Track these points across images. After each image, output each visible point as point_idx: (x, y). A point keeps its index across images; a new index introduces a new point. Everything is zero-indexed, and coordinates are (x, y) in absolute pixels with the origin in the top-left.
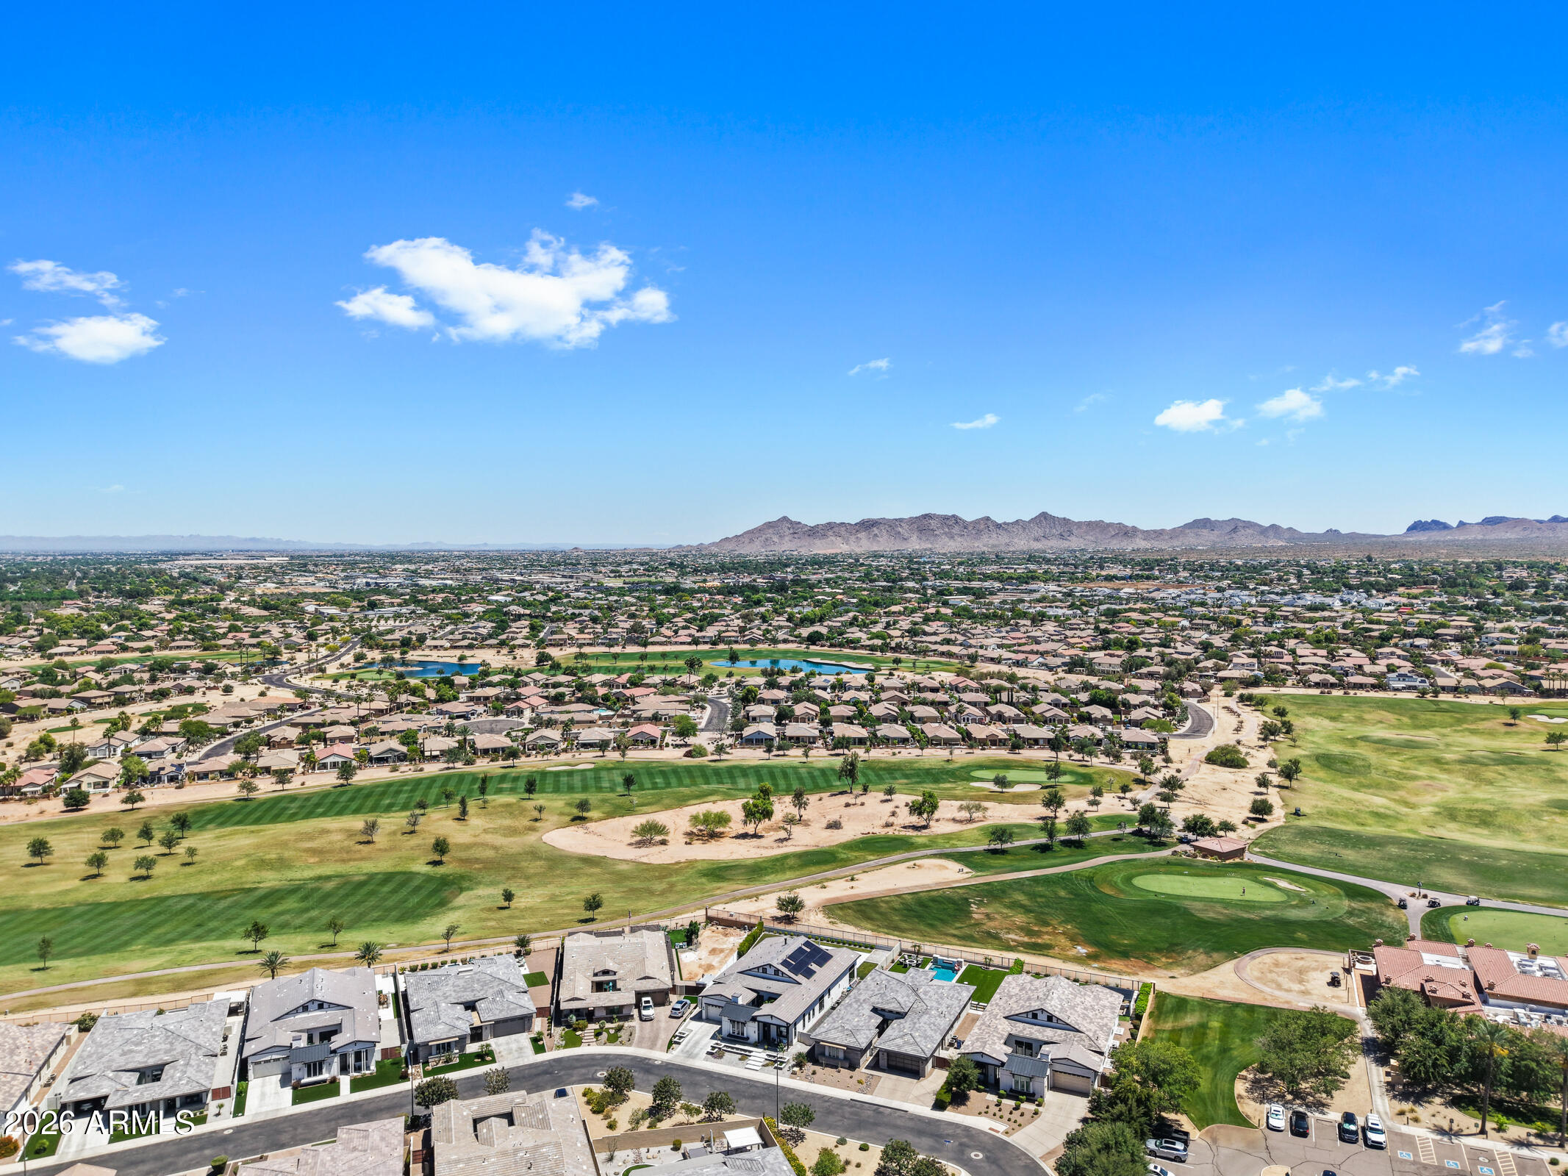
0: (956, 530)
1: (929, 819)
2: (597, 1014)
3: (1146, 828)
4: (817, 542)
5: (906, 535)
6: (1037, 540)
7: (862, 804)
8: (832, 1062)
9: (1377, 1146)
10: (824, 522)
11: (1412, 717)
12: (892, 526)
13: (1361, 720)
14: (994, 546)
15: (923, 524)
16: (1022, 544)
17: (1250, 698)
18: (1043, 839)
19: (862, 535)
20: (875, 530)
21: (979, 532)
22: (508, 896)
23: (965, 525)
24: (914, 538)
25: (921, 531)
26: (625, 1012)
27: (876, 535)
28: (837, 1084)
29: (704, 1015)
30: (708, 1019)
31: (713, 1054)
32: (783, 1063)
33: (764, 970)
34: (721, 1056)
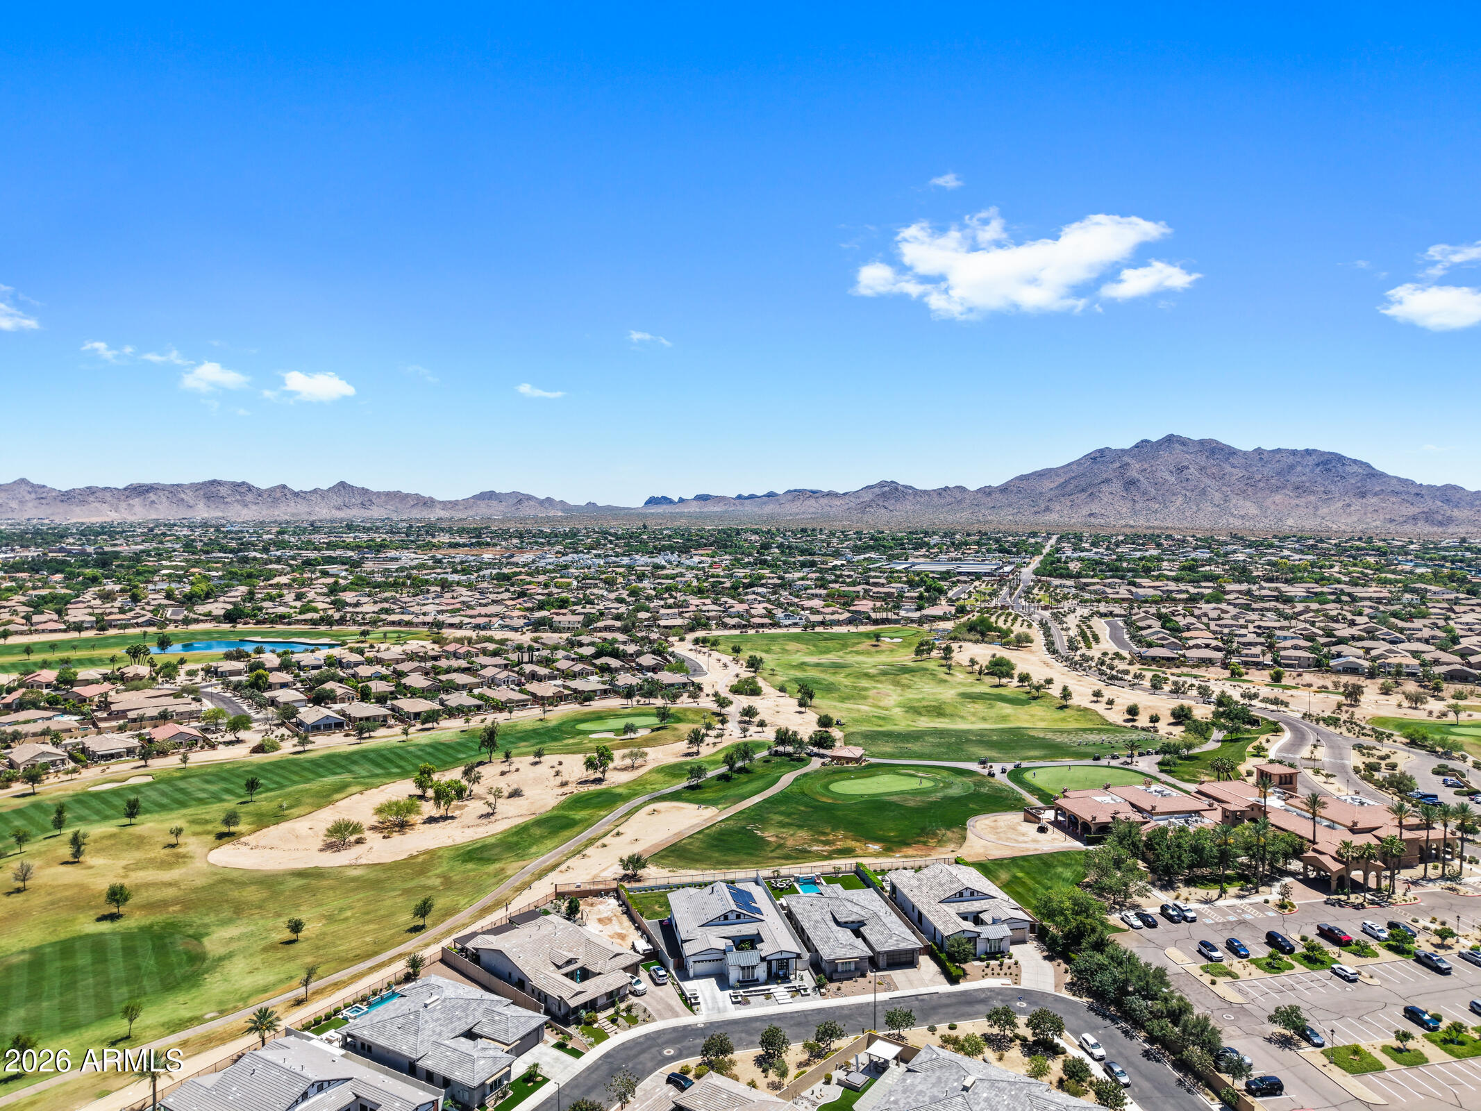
0: (250, 497)
1: (603, 772)
2: (600, 1003)
3: (781, 749)
4: (77, 510)
5: (192, 502)
6: (339, 509)
7: (517, 770)
8: (846, 976)
9: (1193, 920)
10: (82, 486)
11: (815, 646)
12: (174, 492)
13: (785, 651)
14: (293, 515)
15: (210, 490)
16: (323, 513)
17: (704, 641)
18: (724, 769)
19: (136, 501)
20: (152, 496)
21: (276, 500)
22: (296, 927)
23: (260, 493)
24: (201, 505)
25: (208, 498)
26: (622, 993)
27: (153, 502)
28: (864, 991)
29: (691, 973)
30: (697, 977)
31: (739, 1002)
32: (805, 990)
33: (726, 917)
34: (748, 1003)
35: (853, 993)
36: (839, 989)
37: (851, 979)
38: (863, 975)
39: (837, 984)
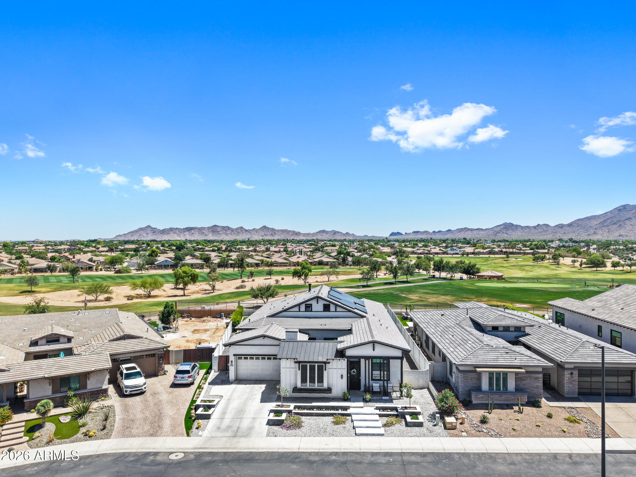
0: (229, 232)
4: (165, 236)
5: (207, 233)
6: (262, 236)
7: (253, 281)
8: (498, 399)
10: (168, 228)
12: (201, 230)
14: (244, 238)
15: (214, 229)
16: (256, 238)
19: (187, 233)
20: (193, 231)
21: (238, 233)
23: (232, 230)
24: (210, 235)
25: (213, 232)
26: (92, 385)
27: (193, 233)
28: (538, 432)
29: (232, 375)
30: (239, 381)
31: (279, 423)
32: (415, 415)
33: (308, 307)
34: (298, 425)
35: (515, 433)
36: (484, 421)
37: (509, 406)
38: (535, 403)
39: (480, 413)
